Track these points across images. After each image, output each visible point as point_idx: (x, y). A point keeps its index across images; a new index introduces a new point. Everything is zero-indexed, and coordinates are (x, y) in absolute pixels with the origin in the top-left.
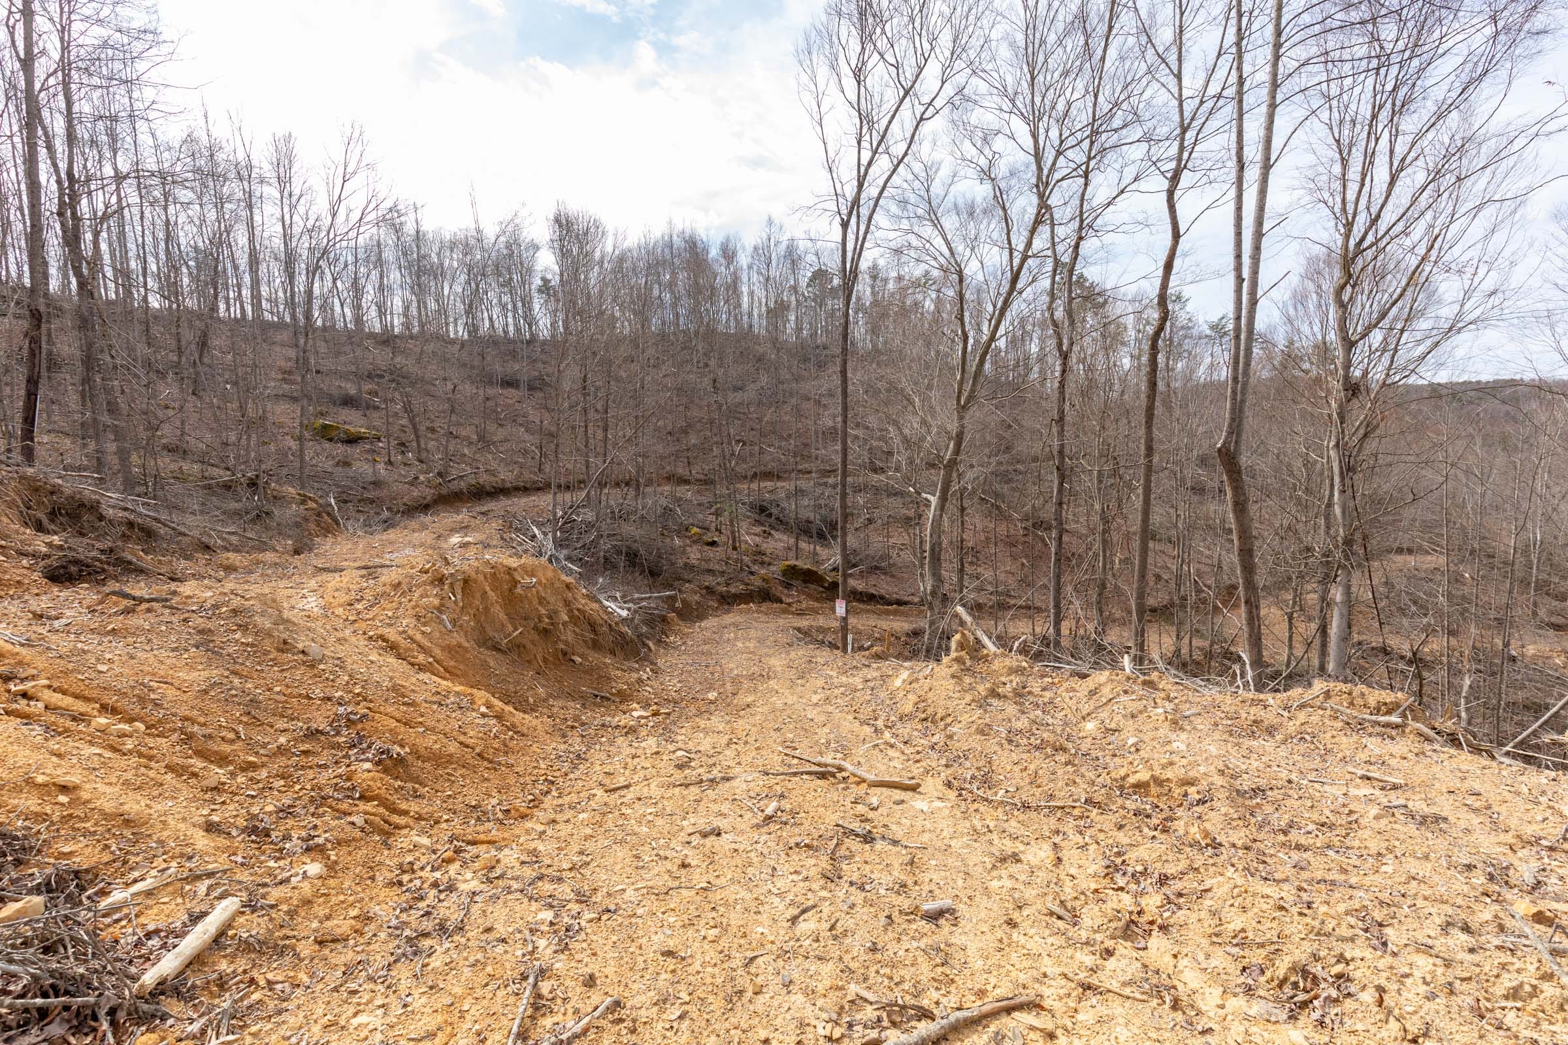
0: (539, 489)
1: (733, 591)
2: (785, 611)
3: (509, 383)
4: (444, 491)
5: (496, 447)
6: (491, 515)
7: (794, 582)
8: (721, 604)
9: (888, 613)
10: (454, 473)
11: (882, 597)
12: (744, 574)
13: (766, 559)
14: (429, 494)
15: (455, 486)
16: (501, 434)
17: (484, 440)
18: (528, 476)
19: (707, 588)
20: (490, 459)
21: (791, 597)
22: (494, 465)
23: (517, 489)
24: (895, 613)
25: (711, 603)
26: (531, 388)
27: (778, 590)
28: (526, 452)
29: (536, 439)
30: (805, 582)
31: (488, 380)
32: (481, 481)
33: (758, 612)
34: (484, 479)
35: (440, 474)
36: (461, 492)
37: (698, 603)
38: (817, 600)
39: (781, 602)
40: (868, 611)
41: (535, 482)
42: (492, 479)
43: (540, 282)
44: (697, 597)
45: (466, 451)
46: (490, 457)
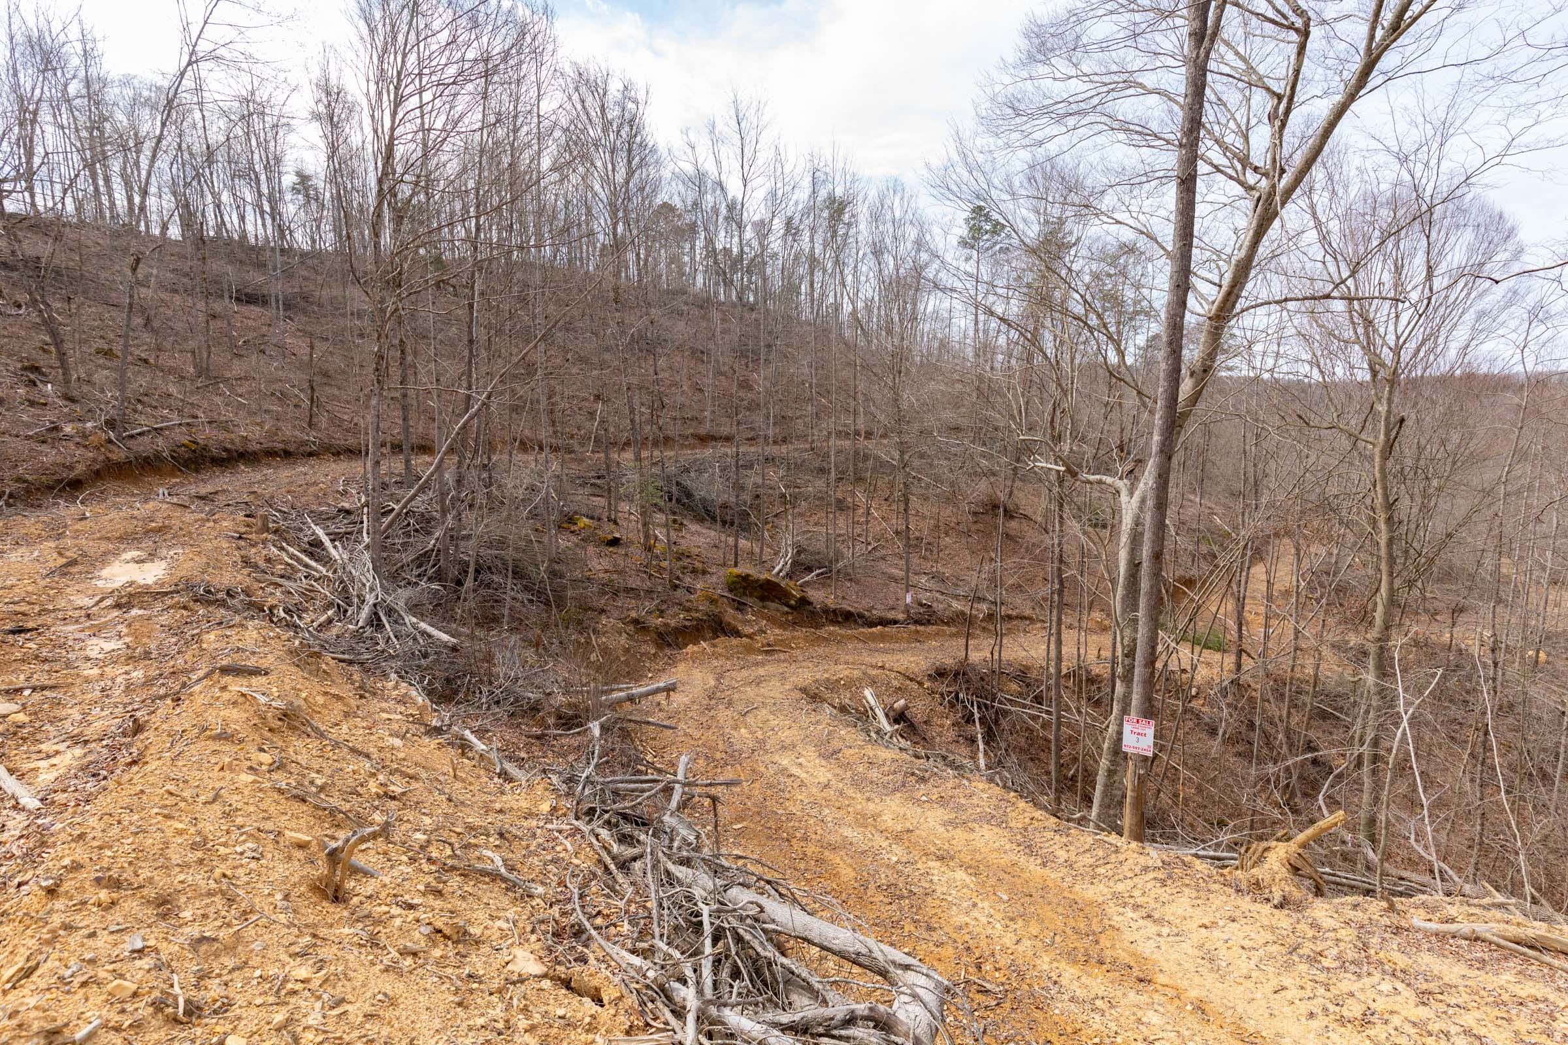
0: (311, 454)
1: (673, 623)
2: (749, 650)
3: (249, 298)
4: (119, 454)
5: (231, 388)
6: (221, 499)
7: (749, 601)
8: (659, 647)
9: (874, 638)
10: (144, 422)
11: (861, 616)
12: (679, 593)
13: (698, 565)
14: (81, 460)
15: (144, 446)
16: (237, 368)
17: (208, 377)
18: (292, 432)
19: (636, 622)
20: (219, 403)
21: (749, 621)
22: (227, 414)
23: (271, 453)
24: (883, 638)
25: (645, 648)
26: (288, 306)
27: (730, 615)
28: (283, 397)
29: (300, 377)
30: (762, 599)
31: (213, 289)
32: (200, 438)
33: (716, 656)
34: (207, 435)
35: (111, 424)
36: (158, 456)
37: (627, 651)
38: (782, 626)
39: (737, 634)
40: (850, 638)
41: (304, 443)
42: (222, 435)
43: (295, 179)
44: (623, 640)
45: (173, 389)
46: (218, 400)
